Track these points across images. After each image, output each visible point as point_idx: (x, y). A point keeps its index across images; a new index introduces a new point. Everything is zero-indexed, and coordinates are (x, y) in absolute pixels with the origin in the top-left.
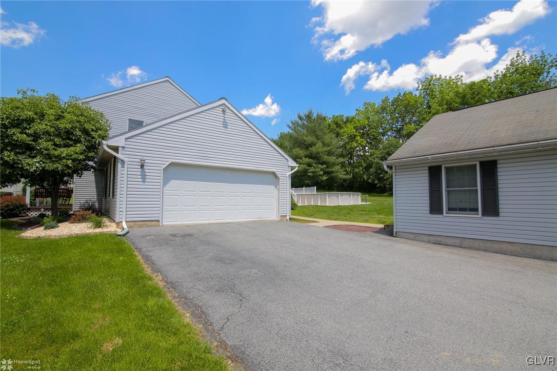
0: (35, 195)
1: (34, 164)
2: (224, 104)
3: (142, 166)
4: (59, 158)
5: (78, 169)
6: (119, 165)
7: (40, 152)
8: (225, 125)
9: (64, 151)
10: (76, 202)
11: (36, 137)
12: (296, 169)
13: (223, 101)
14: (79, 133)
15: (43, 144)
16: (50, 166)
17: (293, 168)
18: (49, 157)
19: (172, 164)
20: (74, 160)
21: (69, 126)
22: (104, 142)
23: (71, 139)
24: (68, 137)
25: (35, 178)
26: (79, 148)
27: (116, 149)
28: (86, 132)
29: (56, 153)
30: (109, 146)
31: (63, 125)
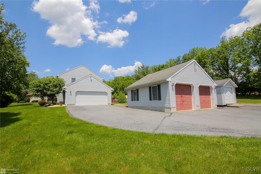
0: (48, 100)
1: (49, 93)
2: (91, 76)
3: (71, 92)
4: (54, 91)
5: (58, 93)
6: (66, 92)
7: (50, 90)
8: (91, 81)
9: (55, 89)
10: (58, 101)
11: (49, 87)
12: (113, 91)
13: (91, 75)
14: (58, 85)
15: (51, 88)
16: (52, 93)
17: (112, 90)
18: (52, 91)
19: (77, 91)
20: (57, 91)
21: (56, 84)
22: (62, 88)
23: (56, 86)
24: (55, 86)
25: (48, 96)
26: (58, 88)
27: (65, 89)
28: (60, 85)
29: (53, 90)
30: (63, 88)
31: (55, 84)
